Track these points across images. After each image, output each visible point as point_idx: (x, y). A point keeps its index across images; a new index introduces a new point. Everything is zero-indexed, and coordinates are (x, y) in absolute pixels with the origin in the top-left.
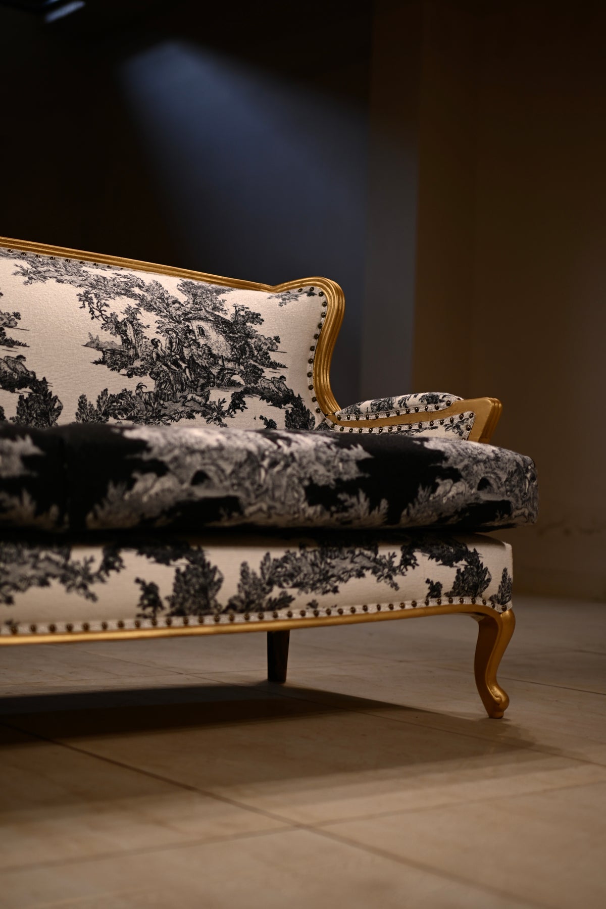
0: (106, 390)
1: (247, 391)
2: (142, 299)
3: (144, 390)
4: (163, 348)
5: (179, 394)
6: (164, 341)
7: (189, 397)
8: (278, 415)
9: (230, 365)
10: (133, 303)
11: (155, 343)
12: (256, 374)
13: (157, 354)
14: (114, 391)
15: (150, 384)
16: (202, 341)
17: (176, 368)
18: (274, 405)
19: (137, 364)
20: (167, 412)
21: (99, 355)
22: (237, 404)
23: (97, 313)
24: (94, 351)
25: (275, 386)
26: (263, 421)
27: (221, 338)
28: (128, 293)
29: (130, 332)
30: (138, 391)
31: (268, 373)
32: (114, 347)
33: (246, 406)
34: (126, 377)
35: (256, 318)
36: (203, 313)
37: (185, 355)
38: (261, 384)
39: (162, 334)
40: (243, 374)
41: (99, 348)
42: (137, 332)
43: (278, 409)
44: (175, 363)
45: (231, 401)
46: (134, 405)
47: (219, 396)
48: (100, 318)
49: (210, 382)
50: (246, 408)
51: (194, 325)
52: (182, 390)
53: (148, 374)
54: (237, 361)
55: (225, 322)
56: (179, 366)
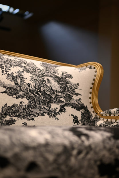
0: (6, 104)
1: (66, 104)
2: (25, 68)
3: (23, 104)
4: (32, 87)
5: (38, 106)
6: (33, 84)
7: (42, 107)
8: (79, 114)
9: (59, 94)
10: (21, 69)
11: (29, 85)
12: (70, 97)
13: (30, 90)
14: (10, 104)
15: (26, 102)
16: (48, 85)
17: (37, 95)
18: (77, 110)
19: (21, 93)
20: (33, 113)
21: (4, 89)
22: (62, 109)
23: (5, 72)
24: (2, 88)
25: (77, 102)
26: (73, 116)
27: (56, 84)
28: (19, 65)
29: (19, 80)
30: (20, 105)
31: (75, 97)
32: (11, 86)
33: (66, 110)
34: (16, 99)
35: (70, 76)
36: (49, 74)
37: (41, 90)
38: (72, 101)
39: (32, 81)
40: (64, 98)
41: (4, 86)
42: (21, 81)
43: (78, 111)
44: (37, 93)
45: (60, 108)
46: (18, 110)
47: (55, 106)
48: (6, 74)
49: (51, 101)
50: (66, 111)
51: (46, 78)
52: (40, 104)
53: (25, 97)
54: (62, 92)
55: (58, 78)
56: (39, 94)
